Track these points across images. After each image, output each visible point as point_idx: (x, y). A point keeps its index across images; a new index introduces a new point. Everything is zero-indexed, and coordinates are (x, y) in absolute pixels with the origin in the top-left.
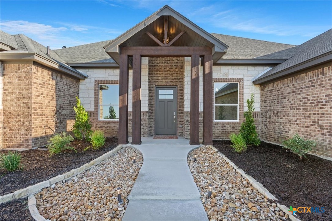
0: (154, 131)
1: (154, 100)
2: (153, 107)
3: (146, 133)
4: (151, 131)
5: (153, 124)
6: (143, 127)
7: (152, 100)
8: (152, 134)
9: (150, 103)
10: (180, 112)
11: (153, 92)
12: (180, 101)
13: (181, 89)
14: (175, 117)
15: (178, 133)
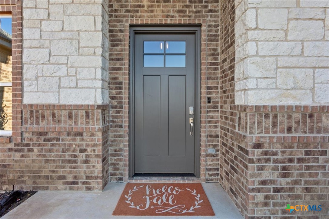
0: (125, 165)
1: (125, 69)
2: (123, 91)
3: (97, 177)
4: (118, 164)
5: (124, 144)
6: (87, 156)
7: (119, 69)
8: (121, 174)
9: (115, 78)
10: (209, 107)
11: (125, 45)
12: (210, 74)
13: (211, 36)
14: (191, 121)
15: (202, 172)
